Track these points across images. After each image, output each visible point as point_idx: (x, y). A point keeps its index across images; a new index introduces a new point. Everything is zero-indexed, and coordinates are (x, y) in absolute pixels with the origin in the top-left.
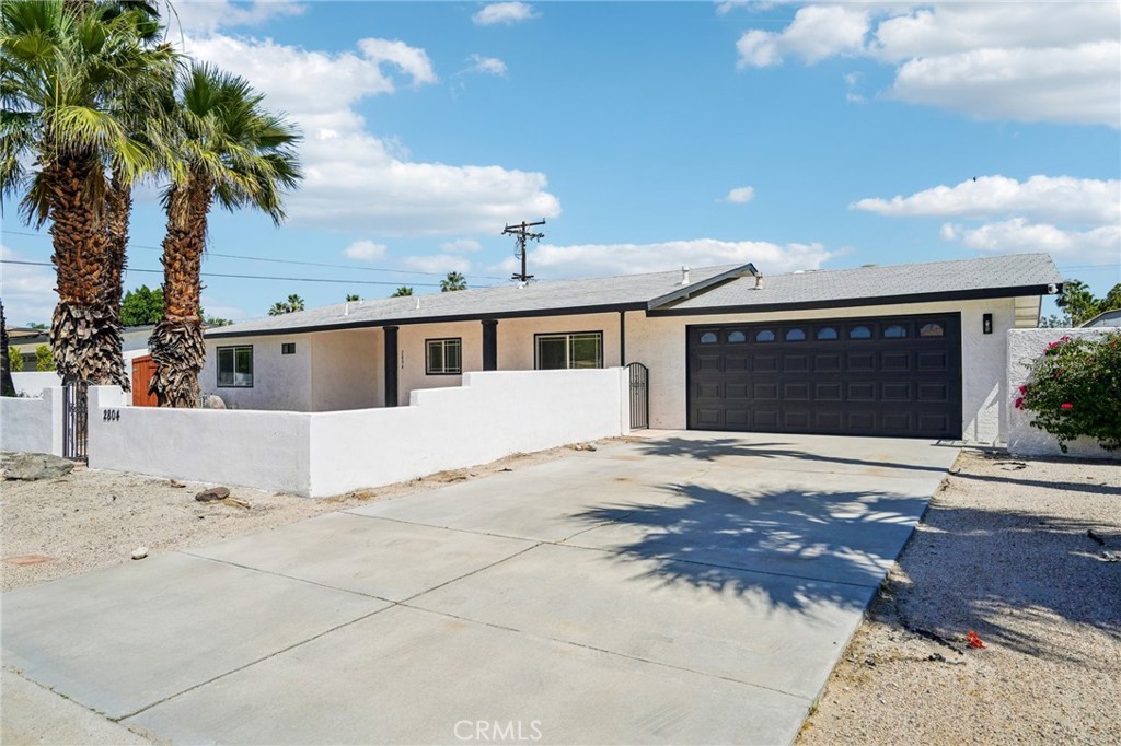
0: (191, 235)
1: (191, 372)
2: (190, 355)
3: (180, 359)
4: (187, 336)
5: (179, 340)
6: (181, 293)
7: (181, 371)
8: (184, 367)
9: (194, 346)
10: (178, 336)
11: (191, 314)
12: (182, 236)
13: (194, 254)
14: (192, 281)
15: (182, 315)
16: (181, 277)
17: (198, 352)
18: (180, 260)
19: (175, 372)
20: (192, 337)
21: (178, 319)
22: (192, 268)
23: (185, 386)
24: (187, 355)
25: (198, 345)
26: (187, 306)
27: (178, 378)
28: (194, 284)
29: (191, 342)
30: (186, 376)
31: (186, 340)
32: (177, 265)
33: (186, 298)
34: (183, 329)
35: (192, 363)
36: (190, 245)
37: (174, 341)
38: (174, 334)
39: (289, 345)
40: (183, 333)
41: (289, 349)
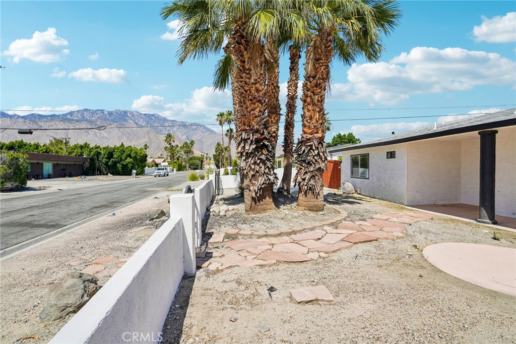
0: (317, 78)
1: (316, 173)
2: (316, 160)
3: (309, 164)
4: (314, 148)
5: (309, 150)
6: (311, 118)
7: (309, 172)
8: (312, 169)
9: (318, 154)
10: (309, 148)
11: (317, 133)
12: (311, 79)
13: (319, 90)
14: (318, 109)
15: (311, 134)
16: (310, 107)
17: (321, 158)
18: (311, 96)
19: (306, 172)
20: (318, 148)
21: (309, 136)
22: (318, 101)
23: (312, 182)
24: (314, 161)
25: (321, 154)
26: (315, 126)
27: (308, 176)
28: (319, 112)
29: (316, 152)
30: (313, 176)
31: (313, 150)
32: (309, 100)
33: (314, 121)
34: (311, 143)
35: (317, 166)
36: (317, 85)
37: (306, 152)
38: (307, 146)
39: (391, 152)
40: (311, 146)
41: (391, 155)
